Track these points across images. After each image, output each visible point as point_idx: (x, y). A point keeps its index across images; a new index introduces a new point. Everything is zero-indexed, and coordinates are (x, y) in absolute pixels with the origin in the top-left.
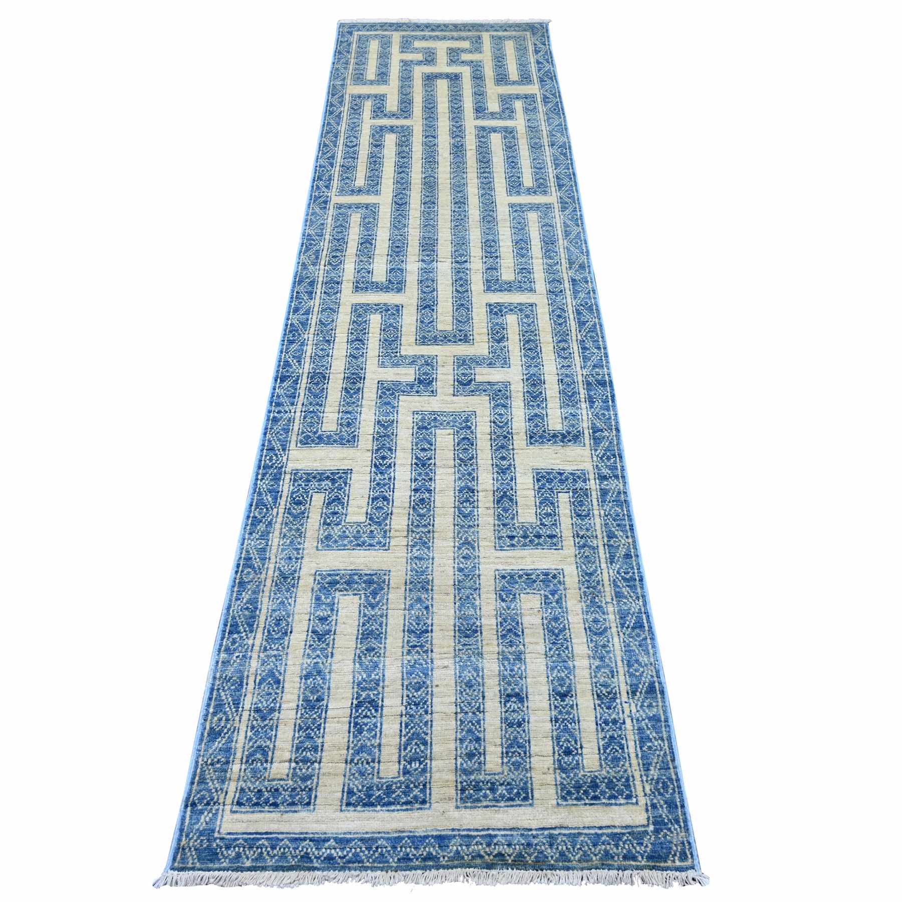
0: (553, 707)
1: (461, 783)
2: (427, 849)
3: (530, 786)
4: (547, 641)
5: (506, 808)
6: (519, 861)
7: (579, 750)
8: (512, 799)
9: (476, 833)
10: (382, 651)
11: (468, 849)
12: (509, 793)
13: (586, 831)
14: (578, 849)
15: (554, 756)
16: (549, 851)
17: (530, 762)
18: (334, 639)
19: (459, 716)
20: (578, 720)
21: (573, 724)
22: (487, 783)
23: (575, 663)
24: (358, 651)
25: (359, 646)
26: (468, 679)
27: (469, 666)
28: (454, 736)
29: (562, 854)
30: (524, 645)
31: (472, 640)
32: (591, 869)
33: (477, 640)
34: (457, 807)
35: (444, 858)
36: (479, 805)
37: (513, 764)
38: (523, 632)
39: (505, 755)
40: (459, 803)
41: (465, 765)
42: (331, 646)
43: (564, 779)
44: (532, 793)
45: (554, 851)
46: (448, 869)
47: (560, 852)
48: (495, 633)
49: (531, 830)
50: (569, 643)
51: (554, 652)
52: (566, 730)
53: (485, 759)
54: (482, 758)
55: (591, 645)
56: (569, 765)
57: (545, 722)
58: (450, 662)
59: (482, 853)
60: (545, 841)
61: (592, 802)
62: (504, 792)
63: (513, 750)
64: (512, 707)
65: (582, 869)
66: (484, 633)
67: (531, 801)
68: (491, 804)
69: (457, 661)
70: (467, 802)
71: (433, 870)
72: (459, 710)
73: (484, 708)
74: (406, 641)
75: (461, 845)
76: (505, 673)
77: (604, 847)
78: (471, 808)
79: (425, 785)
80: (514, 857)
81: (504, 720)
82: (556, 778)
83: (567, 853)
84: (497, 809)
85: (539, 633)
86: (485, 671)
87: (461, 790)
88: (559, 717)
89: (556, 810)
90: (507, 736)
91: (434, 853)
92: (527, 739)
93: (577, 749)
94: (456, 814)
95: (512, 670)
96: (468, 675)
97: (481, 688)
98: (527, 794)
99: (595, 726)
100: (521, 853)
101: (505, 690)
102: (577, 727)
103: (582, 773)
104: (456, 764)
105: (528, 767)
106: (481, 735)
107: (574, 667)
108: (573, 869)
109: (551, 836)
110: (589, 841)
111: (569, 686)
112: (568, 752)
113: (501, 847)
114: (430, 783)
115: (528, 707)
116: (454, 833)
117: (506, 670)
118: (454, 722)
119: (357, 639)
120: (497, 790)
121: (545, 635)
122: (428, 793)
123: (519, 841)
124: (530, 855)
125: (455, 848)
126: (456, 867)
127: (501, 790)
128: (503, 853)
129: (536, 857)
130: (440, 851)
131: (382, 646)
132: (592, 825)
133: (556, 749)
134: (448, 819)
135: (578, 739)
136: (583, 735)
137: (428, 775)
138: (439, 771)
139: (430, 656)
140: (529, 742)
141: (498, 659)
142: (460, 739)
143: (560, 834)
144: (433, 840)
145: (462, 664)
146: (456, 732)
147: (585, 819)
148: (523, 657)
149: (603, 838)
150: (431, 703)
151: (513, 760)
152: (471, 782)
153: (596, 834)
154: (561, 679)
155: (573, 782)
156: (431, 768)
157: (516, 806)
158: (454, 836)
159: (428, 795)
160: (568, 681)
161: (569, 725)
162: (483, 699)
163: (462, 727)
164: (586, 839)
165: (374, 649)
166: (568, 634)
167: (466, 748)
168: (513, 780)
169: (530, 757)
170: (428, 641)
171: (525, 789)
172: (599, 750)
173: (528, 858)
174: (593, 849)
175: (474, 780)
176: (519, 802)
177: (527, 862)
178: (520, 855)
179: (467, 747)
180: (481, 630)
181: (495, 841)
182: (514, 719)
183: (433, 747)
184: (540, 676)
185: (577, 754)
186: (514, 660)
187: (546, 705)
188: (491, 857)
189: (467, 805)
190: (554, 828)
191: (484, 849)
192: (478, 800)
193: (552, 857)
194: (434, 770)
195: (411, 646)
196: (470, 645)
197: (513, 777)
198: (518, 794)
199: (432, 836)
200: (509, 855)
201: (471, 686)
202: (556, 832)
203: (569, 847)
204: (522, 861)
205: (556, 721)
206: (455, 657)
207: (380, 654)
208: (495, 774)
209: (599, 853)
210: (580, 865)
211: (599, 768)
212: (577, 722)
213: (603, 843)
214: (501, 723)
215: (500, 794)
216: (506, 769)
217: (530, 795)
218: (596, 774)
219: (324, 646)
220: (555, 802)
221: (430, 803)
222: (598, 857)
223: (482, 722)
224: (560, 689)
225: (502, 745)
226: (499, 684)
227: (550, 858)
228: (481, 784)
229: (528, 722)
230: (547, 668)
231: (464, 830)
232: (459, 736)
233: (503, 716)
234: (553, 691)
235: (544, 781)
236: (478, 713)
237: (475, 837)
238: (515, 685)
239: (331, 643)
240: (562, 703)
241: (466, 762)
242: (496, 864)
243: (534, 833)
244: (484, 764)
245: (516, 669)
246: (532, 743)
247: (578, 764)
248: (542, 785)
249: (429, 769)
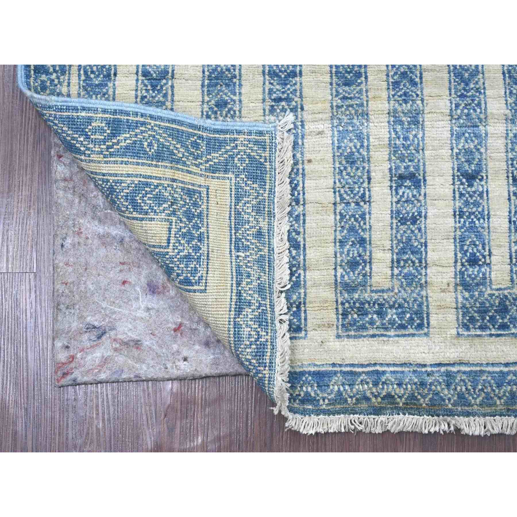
0: (457, 195)
1: (343, 304)
2: (304, 389)
3: (425, 308)
4: (453, 91)
5: (397, 338)
6: (411, 403)
7: (488, 257)
8: (402, 327)
9: (360, 370)
10: (237, 108)
11: (351, 389)
12: (401, 319)
13: (490, 369)
14: (480, 390)
15: (455, 266)
16: (446, 392)
17: (426, 275)
18: (172, 87)
19: (339, 208)
20: (488, 214)
21: (482, 221)
22: (374, 304)
23: (488, 128)
24: (206, 108)
25: (207, 99)
26: (349, 150)
27: (351, 132)
28: (333, 237)
29: (461, 396)
30: (422, 100)
31: (353, 90)
32: (494, 416)
33: (361, 90)
34: (338, 336)
35: (324, 400)
36: (365, 334)
37: (406, 277)
38: (421, 78)
39: (395, 264)
40: (340, 331)
41: (346, 278)
42: (169, 98)
43: (467, 299)
44: (428, 319)
45: (452, 392)
46: (329, 415)
47: (458, 394)
48: (385, 78)
49: (425, 366)
50: (482, 96)
51: (462, 111)
52: (472, 228)
53: (371, 269)
54: (367, 269)
55: (510, 100)
56: (473, 279)
57: (446, 217)
58: (325, 126)
59: (368, 394)
60: (441, 380)
61: (499, 332)
62: (395, 316)
63: (405, 257)
64: (406, 194)
65: (484, 415)
66: (370, 78)
67: (426, 330)
68: (379, 333)
69: (335, 124)
70: (350, 330)
71: (312, 415)
72: (338, 199)
73: (370, 197)
74: (267, 91)
75: (343, 384)
76: (398, 142)
77: (509, 388)
78: (355, 337)
79: (298, 307)
80: (406, 399)
81: (396, 214)
82: (456, 298)
83: (467, 396)
84: (385, 339)
85: (442, 78)
86: (371, 140)
87: (342, 315)
88: (465, 210)
89: (456, 341)
90: (399, 238)
91: (313, 394)
92: (423, 241)
93: (484, 257)
94: (336, 344)
95: (406, 139)
96: (349, 145)
97: (366, 165)
98: (422, 319)
99: (507, 225)
100: (413, 394)
101: (397, 168)
102: (486, 225)
103: (489, 291)
104: (335, 276)
105: (423, 281)
106: (366, 236)
107: (486, 134)
108: (474, 414)
109: (449, 374)
110: (492, 381)
111: (479, 165)
112: (473, 261)
113: (390, 387)
114: (305, 303)
115: (425, 195)
116: (335, 369)
117: (399, 138)
118: (332, 217)
119: (203, 86)
120: (386, 313)
121: (450, 83)
122: (303, 318)
123: (410, 380)
124: (424, 397)
125: (336, 388)
126: (339, 413)
127: (391, 314)
128: (393, 394)
129: (431, 400)
130: (319, 392)
131: (236, 98)
132: (497, 361)
133: (459, 255)
134: (328, 351)
135: (486, 241)
136: (493, 236)
137: (302, 291)
138: (315, 285)
139: (300, 116)
140: (426, 246)
141: (389, 122)
142: (340, 242)
143: (458, 372)
144: (310, 378)
145: (341, 128)
146: (335, 231)
147: (489, 354)
148: (421, 120)
149: (509, 378)
150: (303, 187)
151: (406, 271)
152: (354, 303)
153: (501, 372)
154: (468, 152)
155: (478, 305)
156: (305, 281)
157: (409, 335)
158: (335, 373)
159: (303, 321)
160: (477, 156)
161: (477, 222)
162: (369, 183)
163: (343, 224)
164: (489, 378)
165: (226, 103)
166: (482, 81)
167: (348, 254)
168: (405, 300)
169: (426, 267)
170: (295, 90)
171: (419, 313)
172: (511, 258)
173: (422, 400)
174: (497, 391)
175: (358, 299)
176: (411, 331)
177: (421, 405)
178: (412, 397)
179: (349, 251)
180: (366, 73)
181: (383, 379)
182: (408, 213)
183: (307, 251)
184: (441, 147)
185: (484, 263)
186: (409, 123)
187: (448, 191)
188: (379, 400)
189: (350, 333)
190: (453, 365)
191: (370, 389)
192: (363, 327)
193: (449, 399)
194: (309, 284)
195: (275, 100)
196: (351, 98)
197: (405, 296)
198: (411, 319)
199: (309, 373)
200: (399, 397)
201: (353, 163)
202: (454, 369)
203: (470, 387)
204: (415, 404)
205: (461, 217)
206: (332, 118)
207: (235, 111)
208: (383, 291)
209: (504, 395)
210: (483, 410)
211: (509, 284)
212: (486, 217)
213: (509, 383)
214: (392, 217)
215: (390, 320)
216: (397, 284)
217: (425, 321)
218: (506, 292)
219: (160, 98)
220: (454, 332)
221: (306, 331)
222: (502, 401)
223: (367, 216)
224: (467, 167)
225: (392, 249)
226: (390, 160)
227: (447, 401)
228: (367, 306)
229: (425, 217)
230: (452, 135)
231: (347, 365)
232: (339, 237)
233: (394, 209)
234: (458, 170)
235: (443, 303)
236: (362, 204)
237: (360, 374)
238: (410, 161)
239: (170, 92)
240: (469, 189)
241: (348, 273)
242: (384, 408)
243: (429, 369)
244: (370, 276)
245: (411, 137)
246: (430, 247)
247: (485, 278)
248: (440, 307)
249: (302, 283)
